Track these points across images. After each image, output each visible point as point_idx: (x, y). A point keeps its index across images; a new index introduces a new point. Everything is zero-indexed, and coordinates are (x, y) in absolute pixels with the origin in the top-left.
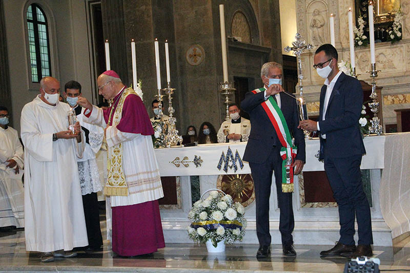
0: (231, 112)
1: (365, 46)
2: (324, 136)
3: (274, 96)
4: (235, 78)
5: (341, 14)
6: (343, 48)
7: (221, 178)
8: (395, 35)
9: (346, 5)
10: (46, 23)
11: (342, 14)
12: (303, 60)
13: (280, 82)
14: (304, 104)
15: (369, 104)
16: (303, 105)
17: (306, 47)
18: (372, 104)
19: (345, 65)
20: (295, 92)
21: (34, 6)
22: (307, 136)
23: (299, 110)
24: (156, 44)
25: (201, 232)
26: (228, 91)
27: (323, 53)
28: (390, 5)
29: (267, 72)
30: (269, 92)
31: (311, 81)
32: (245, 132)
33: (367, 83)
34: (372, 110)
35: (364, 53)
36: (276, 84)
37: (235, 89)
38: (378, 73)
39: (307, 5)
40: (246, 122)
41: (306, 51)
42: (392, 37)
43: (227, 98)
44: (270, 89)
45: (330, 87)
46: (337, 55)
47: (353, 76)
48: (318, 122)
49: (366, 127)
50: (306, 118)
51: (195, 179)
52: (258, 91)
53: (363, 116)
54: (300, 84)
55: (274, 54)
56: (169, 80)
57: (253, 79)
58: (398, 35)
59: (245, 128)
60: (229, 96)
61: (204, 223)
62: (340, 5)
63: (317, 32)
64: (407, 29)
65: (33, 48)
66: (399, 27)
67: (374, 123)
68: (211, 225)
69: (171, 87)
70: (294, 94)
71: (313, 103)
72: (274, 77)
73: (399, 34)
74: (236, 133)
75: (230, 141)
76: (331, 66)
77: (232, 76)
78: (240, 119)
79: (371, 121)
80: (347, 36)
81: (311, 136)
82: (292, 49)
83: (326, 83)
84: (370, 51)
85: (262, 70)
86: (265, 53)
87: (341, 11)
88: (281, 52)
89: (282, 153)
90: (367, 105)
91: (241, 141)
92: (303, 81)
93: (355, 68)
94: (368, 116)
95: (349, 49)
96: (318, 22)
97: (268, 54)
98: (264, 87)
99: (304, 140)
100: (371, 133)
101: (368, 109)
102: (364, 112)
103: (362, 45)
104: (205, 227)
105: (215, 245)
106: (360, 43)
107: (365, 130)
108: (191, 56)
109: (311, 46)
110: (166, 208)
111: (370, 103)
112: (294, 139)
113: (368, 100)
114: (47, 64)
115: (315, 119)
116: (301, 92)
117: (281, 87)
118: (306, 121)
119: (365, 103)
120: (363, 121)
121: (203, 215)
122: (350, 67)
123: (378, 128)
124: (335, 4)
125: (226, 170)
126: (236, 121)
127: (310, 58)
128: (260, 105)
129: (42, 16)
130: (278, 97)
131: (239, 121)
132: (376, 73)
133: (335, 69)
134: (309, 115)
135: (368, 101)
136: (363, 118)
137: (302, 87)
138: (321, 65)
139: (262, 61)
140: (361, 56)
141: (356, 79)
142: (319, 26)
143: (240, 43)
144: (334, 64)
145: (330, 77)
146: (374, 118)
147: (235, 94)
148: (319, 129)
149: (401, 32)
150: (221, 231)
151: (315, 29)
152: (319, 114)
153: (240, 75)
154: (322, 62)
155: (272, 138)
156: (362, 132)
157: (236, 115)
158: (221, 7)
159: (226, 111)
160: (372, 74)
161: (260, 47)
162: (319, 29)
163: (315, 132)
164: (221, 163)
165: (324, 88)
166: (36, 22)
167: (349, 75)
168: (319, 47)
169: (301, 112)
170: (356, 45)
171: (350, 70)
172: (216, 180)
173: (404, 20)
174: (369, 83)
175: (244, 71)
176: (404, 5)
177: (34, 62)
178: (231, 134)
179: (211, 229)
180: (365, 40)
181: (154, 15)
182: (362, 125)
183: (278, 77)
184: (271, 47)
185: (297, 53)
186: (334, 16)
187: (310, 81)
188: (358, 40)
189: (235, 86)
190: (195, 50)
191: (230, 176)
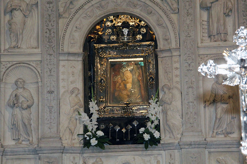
5: (62, 91)
6: (64, 147)
8: (151, 134)
9: (71, 79)
11: (65, 92)
28: (125, 92)
39: (4, 70)
42: (147, 137)
58: (155, 136)
62: (61, 77)
63: (19, 116)
64: (169, 127)
66: (156, 122)
73: (157, 135)
80: (73, 128)
87: (64, 87)
96: (21, 99)
106: (94, 142)
124: (52, 73)
142: (25, 106)
149: (159, 131)
151: (17, 111)
162: (24, 112)
170: (86, 144)
173: (165, 112)
176: (165, 89)
180: (101, 137)
188: (89, 136)
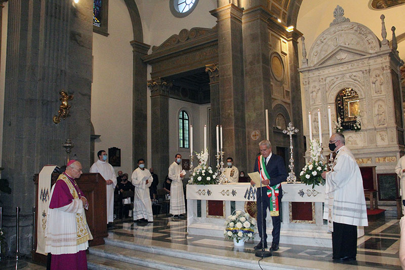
7: (247, 203)
8: (357, 127)
10: (188, 120)
21: (183, 112)
24: (217, 128)
25: (230, 234)
28: (355, 112)
51: (233, 203)
56: (222, 147)
57: (287, 148)
61: (232, 229)
64: (363, 124)
65: (182, 131)
66: (359, 123)
68: (236, 230)
69: (223, 151)
73: (359, 127)
77: (275, 146)
89: (268, 194)
104: (232, 231)
105: (238, 242)
106: (340, 131)
108: (253, 136)
110: (217, 218)
114: (187, 139)
121: (232, 224)
125: (249, 199)
129: (187, 117)
143: (280, 129)
150: (240, 234)
153: (280, 146)
158: (267, 110)
164: (246, 194)
166: (183, 119)
172: (244, 204)
177: (182, 138)
179: (235, 232)
180: (342, 129)
181: (234, 115)
186: (311, 114)
188: (338, 129)
189: (277, 152)
190: (255, 133)
191: (252, 202)
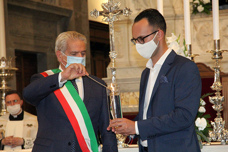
0: (8, 103)
1: (207, 13)
2: (145, 143)
3: (73, 81)
4: (17, 52)
6: (176, 15)
12: (117, 30)
13: (82, 61)
14: (118, 94)
15: (210, 98)
16: (116, 97)
17: (122, 12)
18: (214, 98)
19: (177, 41)
20: (106, 77)
22: (121, 142)
23: (110, 102)
26: (6, 71)
27: (145, 22)
29: (65, 46)
30: (67, 74)
31: (130, 62)
32: (29, 134)
33: (209, 68)
34: (214, 107)
35: (206, 23)
36: (77, 64)
37: (16, 69)
38: (223, 54)
40: (31, 119)
41: (122, 17)
43: (4, 81)
44: (68, 71)
45: (155, 71)
46: (165, 24)
47: (188, 57)
48: (136, 122)
49: (205, 132)
50: (119, 116)
52: (50, 72)
53: (201, 115)
54: (112, 65)
55: (76, 19)
57: (44, 54)
59: (29, 128)
60: (7, 79)
67: (217, 126)
70: (103, 79)
71: (131, 94)
72: (75, 54)
74: (16, 136)
75: (5, 147)
76: (156, 41)
77: (12, 50)
78: (22, 114)
79: (212, 123)
81: (126, 142)
82: (101, 13)
83: (149, 65)
84: (212, 20)
85: (57, 42)
86: (63, 16)
88: (87, 16)
90: (206, 100)
91: (23, 148)
92: (117, 60)
93: (190, 46)
94: (209, 116)
95: (182, 17)
97: (67, 19)
98: (60, 68)
99: (117, 148)
100: (212, 141)
101: (208, 106)
102: (202, 110)
103: (204, 11)
106: (200, 8)
107: (204, 136)
109: (129, 10)
111: (211, 96)
112: (102, 146)
113: (208, 92)
115: (132, 117)
116: (113, 77)
117: (84, 69)
118: (119, 120)
119: (205, 96)
120: (201, 123)
122: (184, 43)
123: (222, 134)
126: (16, 116)
127: (128, 27)
128: (52, 94)
130: (80, 83)
131: (20, 117)
132: (220, 54)
133: (162, 45)
134: (125, 111)
135: (208, 94)
136: (201, 118)
137: (114, 70)
138: (142, 40)
139: (58, 28)
140: (201, 28)
141: (192, 62)
144: (161, 38)
145: (155, 56)
146: (216, 119)
147: (17, 76)
148: (137, 132)
152: (137, 111)
153: (25, 48)
154: (143, 35)
155: (70, 144)
156: (199, 138)
157: (16, 109)
159: (1, 102)
160: (215, 54)
161: (56, 7)
163: (132, 137)
165: (146, 73)
167: (183, 55)
168: (141, 11)
169: (111, 107)
170: (195, 11)
171: (183, 48)
174: (211, 67)
175: (31, 42)
178: (9, 138)
182: (200, 129)
183: (80, 54)
184: (72, 8)
185: (109, 20)
187: (128, 60)
188: (197, 4)
189: (16, 64)
